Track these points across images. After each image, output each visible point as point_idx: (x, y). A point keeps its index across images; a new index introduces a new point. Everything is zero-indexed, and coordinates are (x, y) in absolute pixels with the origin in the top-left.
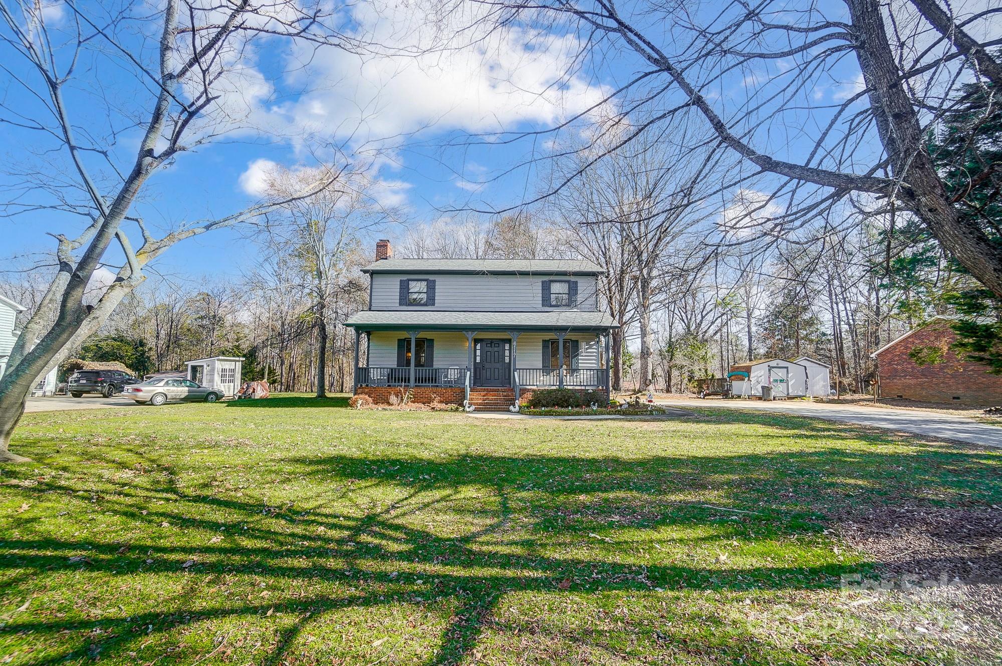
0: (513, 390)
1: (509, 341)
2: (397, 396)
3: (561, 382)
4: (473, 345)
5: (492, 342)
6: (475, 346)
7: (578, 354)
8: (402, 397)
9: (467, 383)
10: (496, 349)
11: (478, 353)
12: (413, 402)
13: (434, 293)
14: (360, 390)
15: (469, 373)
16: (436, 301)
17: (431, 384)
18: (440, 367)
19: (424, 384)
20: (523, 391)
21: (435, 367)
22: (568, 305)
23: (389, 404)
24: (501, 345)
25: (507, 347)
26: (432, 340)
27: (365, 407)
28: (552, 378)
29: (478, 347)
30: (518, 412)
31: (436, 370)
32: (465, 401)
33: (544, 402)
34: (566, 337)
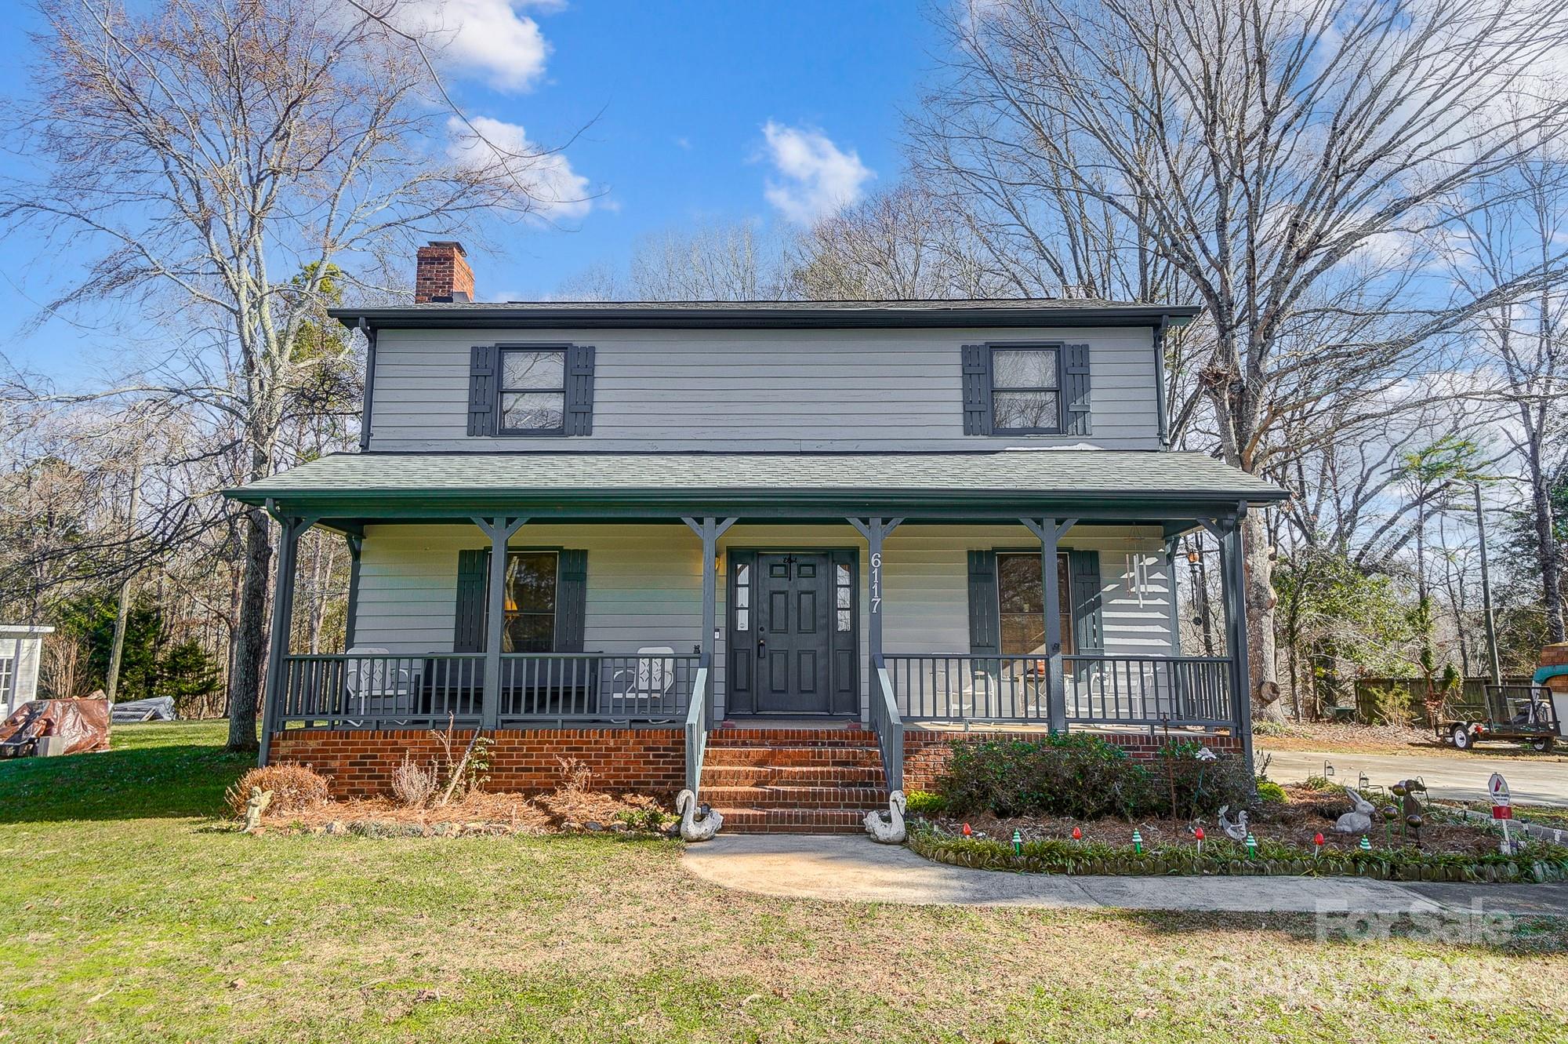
0: (870, 737)
1: (850, 557)
2: (425, 767)
3: (1055, 704)
4: (723, 570)
5: (790, 559)
6: (733, 573)
7: (1098, 604)
8: (443, 769)
9: (695, 714)
10: (805, 584)
11: (743, 597)
12: (490, 789)
13: (589, 391)
14: (285, 747)
15: (702, 674)
16: (596, 421)
17: (560, 716)
18: (609, 649)
19: (535, 716)
20: (916, 741)
21: (589, 647)
22: (1060, 431)
23: (395, 800)
24: (821, 570)
25: (843, 576)
26: (582, 554)
27: (289, 816)
28: (1006, 687)
29: (744, 577)
30: (903, 842)
31: (594, 662)
32: (684, 794)
33: (1007, 797)
34: (1066, 541)
